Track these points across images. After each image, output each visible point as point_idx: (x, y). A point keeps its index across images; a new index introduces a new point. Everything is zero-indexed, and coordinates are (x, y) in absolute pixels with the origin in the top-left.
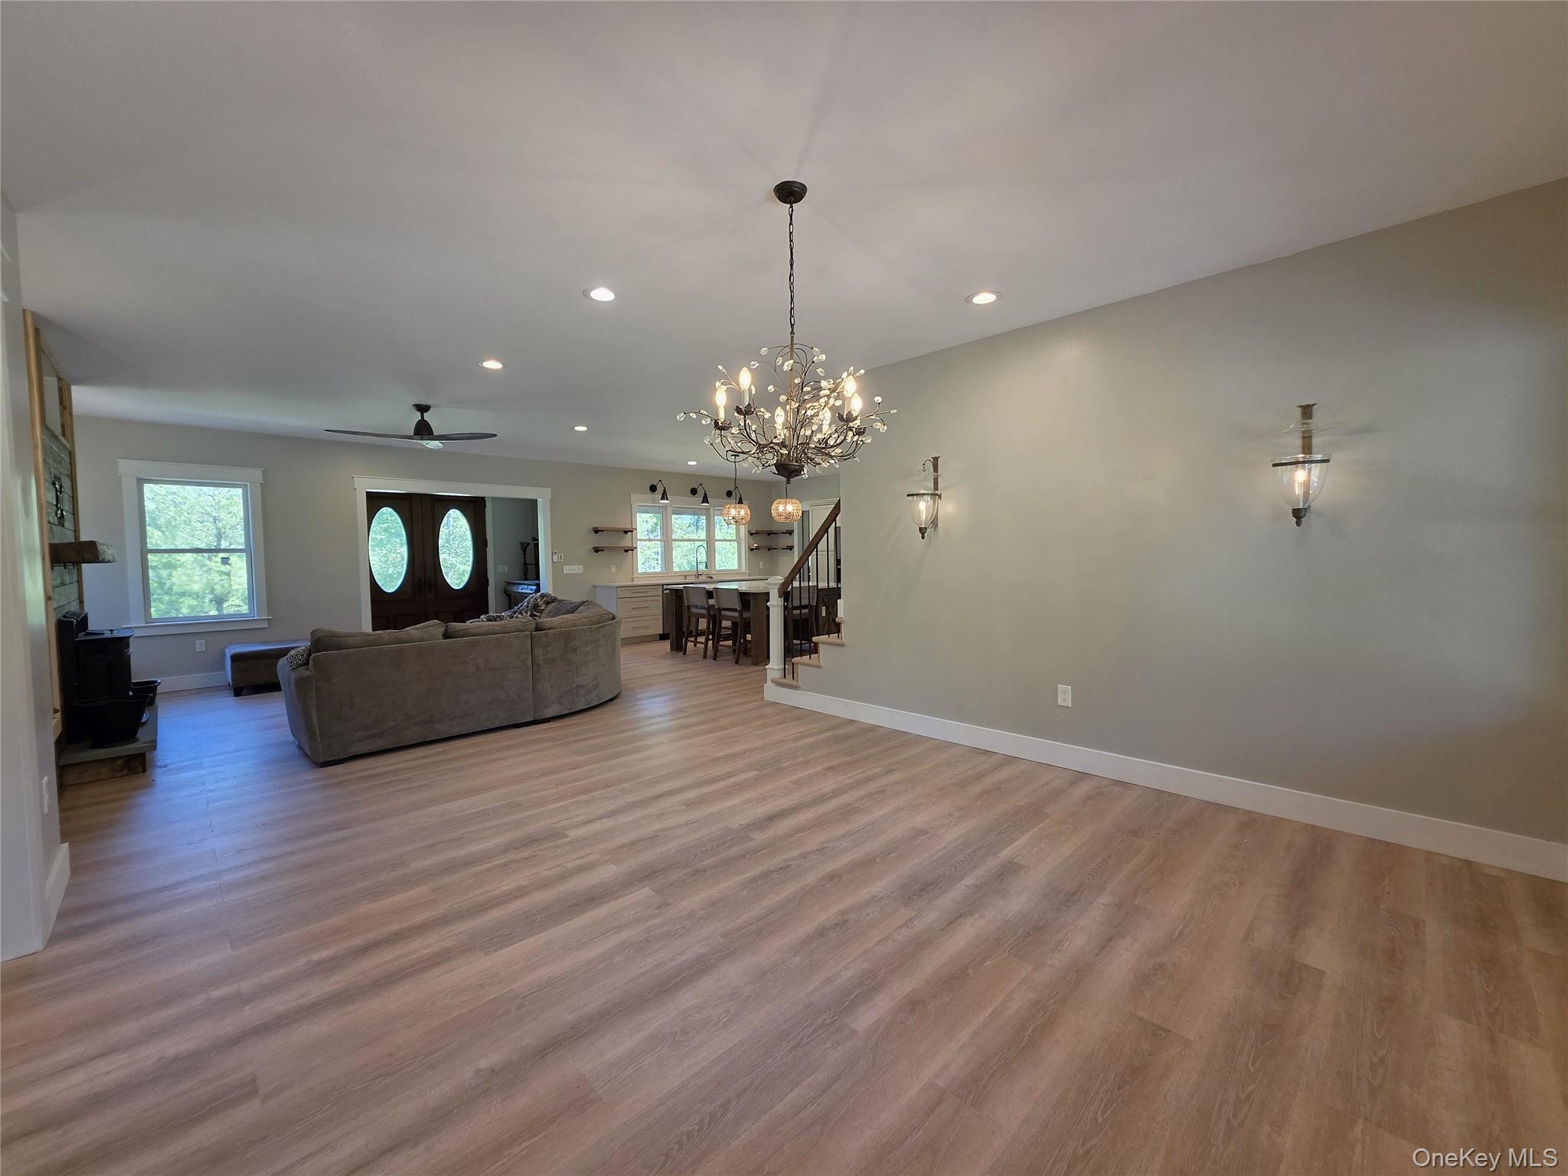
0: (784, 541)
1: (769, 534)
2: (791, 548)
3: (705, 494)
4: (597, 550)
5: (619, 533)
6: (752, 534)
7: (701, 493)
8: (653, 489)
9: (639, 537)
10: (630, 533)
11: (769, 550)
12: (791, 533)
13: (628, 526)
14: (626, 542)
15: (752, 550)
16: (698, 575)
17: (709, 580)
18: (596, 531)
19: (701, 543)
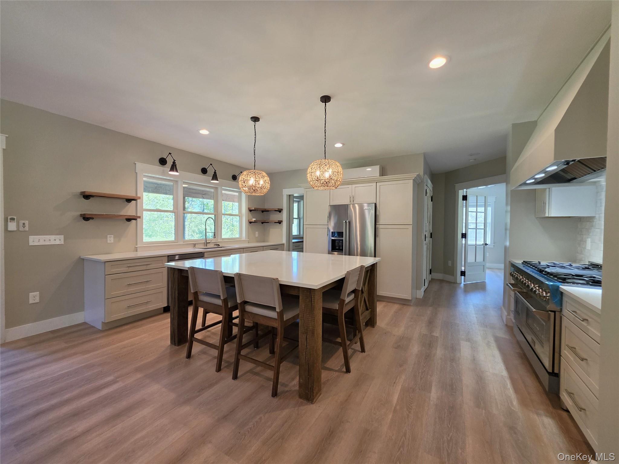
0: (275, 217)
1: (263, 212)
2: (280, 222)
3: (215, 172)
4: (86, 218)
5: (119, 201)
6: (251, 211)
7: (211, 171)
8: (163, 162)
9: (145, 207)
10: (133, 202)
11: (262, 223)
12: (280, 211)
13: (130, 194)
14: (129, 210)
15: (250, 223)
16: (206, 243)
17: (216, 246)
18: (87, 196)
19: (210, 216)
